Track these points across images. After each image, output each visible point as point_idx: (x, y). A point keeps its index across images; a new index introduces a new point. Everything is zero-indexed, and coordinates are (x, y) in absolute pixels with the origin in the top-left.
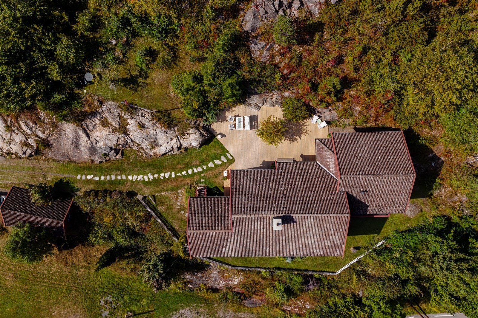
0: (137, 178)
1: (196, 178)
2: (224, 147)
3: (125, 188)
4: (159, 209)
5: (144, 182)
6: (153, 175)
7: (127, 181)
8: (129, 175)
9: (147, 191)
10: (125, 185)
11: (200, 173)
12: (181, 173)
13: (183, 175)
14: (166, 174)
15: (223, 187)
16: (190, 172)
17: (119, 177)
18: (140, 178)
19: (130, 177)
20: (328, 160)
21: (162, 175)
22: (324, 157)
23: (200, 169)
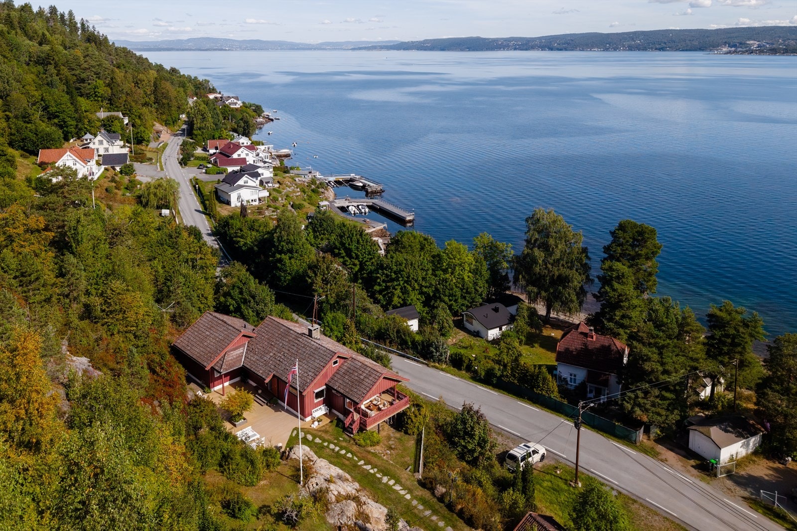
0: (401, 490)
1: (344, 444)
2: (288, 441)
3: (426, 494)
4: (413, 461)
5: (398, 481)
6: (381, 478)
7: (414, 497)
8: (407, 499)
9: (405, 474)
10: (422, 496)
11: (335, 445)
12: (353, 458)
13: (353, 456)
14: (368, 469)
15: (331, 422)
16: (343, 452)
17: (421, 507)
18: (398, 488)
19: (408, 497)
20: (235, 357)
21: (372, 471)
22: (234, 361)
23: (332, 446)
